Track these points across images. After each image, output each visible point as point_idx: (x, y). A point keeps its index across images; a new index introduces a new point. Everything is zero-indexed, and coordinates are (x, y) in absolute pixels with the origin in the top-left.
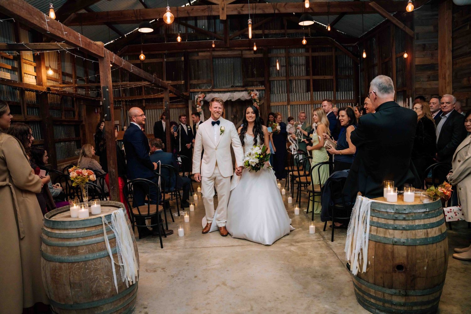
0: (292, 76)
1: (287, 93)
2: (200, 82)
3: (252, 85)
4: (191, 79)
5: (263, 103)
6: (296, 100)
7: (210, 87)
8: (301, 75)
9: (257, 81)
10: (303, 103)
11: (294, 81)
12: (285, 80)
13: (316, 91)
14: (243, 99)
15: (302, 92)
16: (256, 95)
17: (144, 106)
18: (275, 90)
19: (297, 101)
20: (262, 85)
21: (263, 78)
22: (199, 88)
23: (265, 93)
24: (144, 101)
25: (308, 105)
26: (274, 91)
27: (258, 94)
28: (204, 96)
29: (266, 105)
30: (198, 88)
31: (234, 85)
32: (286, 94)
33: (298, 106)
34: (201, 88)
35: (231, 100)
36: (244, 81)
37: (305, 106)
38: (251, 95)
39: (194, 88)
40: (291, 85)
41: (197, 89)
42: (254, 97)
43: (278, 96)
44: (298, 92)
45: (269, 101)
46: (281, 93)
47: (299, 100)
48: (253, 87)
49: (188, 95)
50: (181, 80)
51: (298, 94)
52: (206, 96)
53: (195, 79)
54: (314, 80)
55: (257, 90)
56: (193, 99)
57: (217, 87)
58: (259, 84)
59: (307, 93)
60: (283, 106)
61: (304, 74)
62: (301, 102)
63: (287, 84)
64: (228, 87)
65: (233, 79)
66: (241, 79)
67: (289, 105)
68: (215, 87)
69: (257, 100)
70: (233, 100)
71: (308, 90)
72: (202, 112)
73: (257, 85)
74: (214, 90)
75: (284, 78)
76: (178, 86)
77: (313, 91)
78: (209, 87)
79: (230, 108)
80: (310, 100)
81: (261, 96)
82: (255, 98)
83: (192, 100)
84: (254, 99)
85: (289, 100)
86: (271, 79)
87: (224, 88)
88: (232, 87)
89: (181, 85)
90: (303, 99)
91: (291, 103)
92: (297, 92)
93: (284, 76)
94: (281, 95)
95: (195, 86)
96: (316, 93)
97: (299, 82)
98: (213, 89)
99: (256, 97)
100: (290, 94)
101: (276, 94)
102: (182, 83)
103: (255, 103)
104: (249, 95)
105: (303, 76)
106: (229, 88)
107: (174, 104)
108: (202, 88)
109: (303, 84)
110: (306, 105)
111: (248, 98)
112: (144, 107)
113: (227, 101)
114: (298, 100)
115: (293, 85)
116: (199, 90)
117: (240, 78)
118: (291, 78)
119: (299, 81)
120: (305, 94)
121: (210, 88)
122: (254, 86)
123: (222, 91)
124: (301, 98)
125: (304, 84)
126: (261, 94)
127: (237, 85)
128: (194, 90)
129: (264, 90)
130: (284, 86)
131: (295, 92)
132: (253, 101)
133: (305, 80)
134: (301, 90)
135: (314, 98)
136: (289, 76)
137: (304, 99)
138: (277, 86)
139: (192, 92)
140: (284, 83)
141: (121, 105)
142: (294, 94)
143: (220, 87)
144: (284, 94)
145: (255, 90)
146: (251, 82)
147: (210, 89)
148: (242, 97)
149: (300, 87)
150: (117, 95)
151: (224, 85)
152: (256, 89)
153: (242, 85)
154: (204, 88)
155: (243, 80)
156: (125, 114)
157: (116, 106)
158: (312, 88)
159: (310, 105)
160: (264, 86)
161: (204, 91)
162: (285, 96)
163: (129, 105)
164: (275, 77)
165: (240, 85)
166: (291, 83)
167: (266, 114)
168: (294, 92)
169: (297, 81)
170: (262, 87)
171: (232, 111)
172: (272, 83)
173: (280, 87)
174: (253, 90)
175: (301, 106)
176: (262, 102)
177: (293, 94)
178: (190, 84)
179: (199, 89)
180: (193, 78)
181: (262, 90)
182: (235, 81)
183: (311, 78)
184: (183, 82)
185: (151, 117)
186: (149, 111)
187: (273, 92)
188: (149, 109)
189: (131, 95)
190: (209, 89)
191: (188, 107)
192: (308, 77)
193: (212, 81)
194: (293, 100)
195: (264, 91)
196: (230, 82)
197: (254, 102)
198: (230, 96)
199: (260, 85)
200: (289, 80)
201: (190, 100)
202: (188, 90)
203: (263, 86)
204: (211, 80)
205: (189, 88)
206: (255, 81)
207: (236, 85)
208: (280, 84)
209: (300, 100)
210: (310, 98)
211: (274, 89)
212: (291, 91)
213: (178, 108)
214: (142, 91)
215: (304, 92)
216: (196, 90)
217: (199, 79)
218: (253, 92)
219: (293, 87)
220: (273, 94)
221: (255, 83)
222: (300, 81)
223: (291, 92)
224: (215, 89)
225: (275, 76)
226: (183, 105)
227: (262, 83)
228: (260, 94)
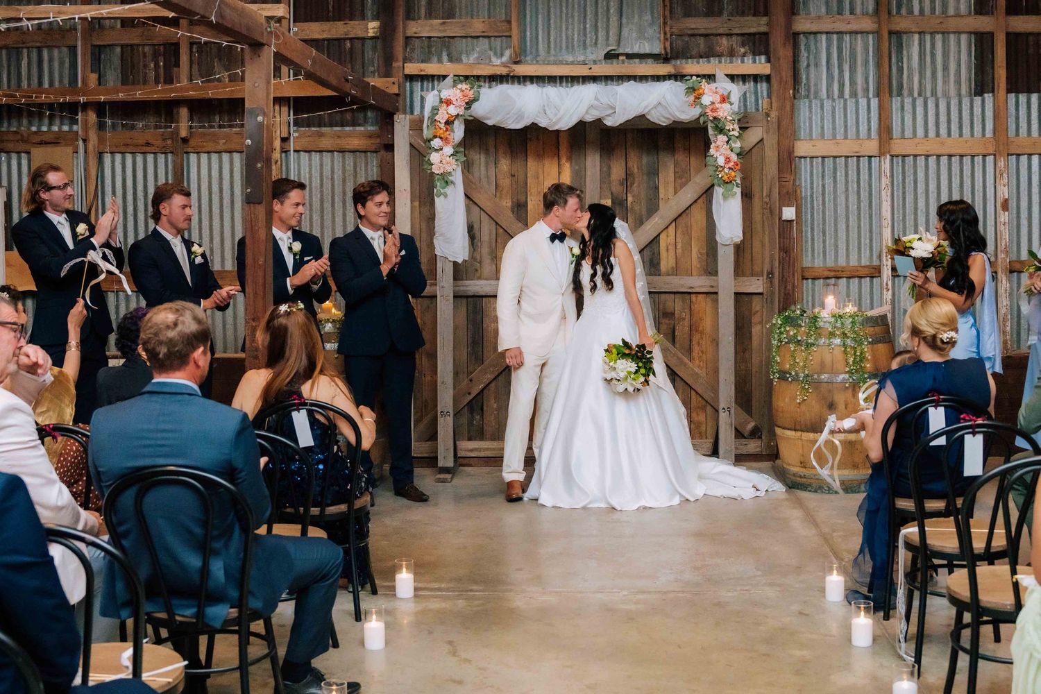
0: (904, 11)
1: (878, 95)
2: (453, 29)
3: (709, 54)
4: (410, 15)
5: (762, 140)
6: (920, 132)
7: (502, 55)
8: (951, 11)
9: (729, 35)
10: (954, 145)
11: (916, 37)
12: (868, 33)
13: (1022, 92)
14: (660, 118)
15: (953, 92)
16: (725, 99)
17: (183, 133)
18: (818, 78)
19: (926, 136)
20: (755, 53)
21: (764, 20)
22: (451, 60)
23: (769, 96)
24: (184, 112)
25: (979, 160)
26: (816, 85)
27: (735, 97)
28: (471, 94)
29: (771, 155)
30: (445, 58)
31: (621, 51)
32: (874, 103)
33: (932, 160)
34: (459, 60)
35: (599, 121)
36: (667, 29)
37: (967, 160)
38: (698, 98)
39: (426, 60)
40: (900, 60)
41: (440, 61)
42: (714, 110)
43: (834, 108)
44: (934, 93)
45: (786, 130)
46: (847, 95)
47: (938, 135)
48: (714, 61)
49: (395, 90)
50: (363, 17)
51: (931, 104)
52: (475, 100)
53: (430, 15)
54: (1014, 40)
55: (732, 78)
56: (417, 111)
57: (538, 55)
58: (742, 50)
59: (978, 100)
60: (858, 161)
61: (963, 8)
62: (943, 143)
63: (878, 50)
64: (593, 57)
65: (614, 20)
66: (652, 24)
67: (888, 157)
68: (528, 58)
69: (729, 126)
70: (609, 122)
71: (982, 86)
72: (458, 177)
73: (732, 54)
74: (521, 70)
75: (868, 24)
76: (348, 44)
77: (1009, 91)
78: (495, 54)
79: (598, 157)
80: (989, 134)
81: (751, 108)
82: (720, 114)
83: (412, 113)
84: (715, 118)
85: (885, 131)
86: (801, 25)
87: (572, 63)
88: (610, 56)
89: (363, 39)
90: (954, 127)
91: (898, 147)
92: (929, 94)
93: (865, 14)
94: (851, 104)
95: (431, 48)
96: (1023, 98)
97: (939, 45)
98: (516, 63)
99: (725, 111)
100: (896, 103)
101: (822, 101)
102: (371, 34)
103: (722, 139)
104: (692, 98)
105: (958, 15)
106: (595, 62)
107: (325, 129)
108: (464, 58)
109: (960, 52)
110: (973, 156)
111: (687, 114)
112: (185, 140)
113: (581, 124)
114: (932, 134)
115: (909, 58)
116: (446, 67)
117: (648, 17)
118: (901, 24)
119: (939, 37)
120: (966, 101)
121: (505, 59)
122: (720, 56)
123: (561, 77)
124: (949, 122)
125: (961, 54)
126: (751, 99)
127: (636, 50)
128: (423, 66)
129: (768, 78)
130: (866, 63)
131: (920, 95)
132: (711, 132)
133: (970, 33)
134: (946, 81)
135: (1012, 127)
136: (889, 13)
137: (961, 128)
138: (828, 62)
139: (411, 78)
140: (864, 48)
141: (75, 128)
142: (914, 100)
143: (552, 58)
144: (863, 102)
145: (720, 75)
146: (706, 36)
147: (504, 65)
148: (655, 107)
149: (946, 68)
150: (61, 81)
151: (570, 48)
152: (729, 72)
153: (657, 49)
154: (472, 59)
155: (665, 23)
156: (93, 172)
157: (55, 128)
158: (1001, 73)
159: (990, 159)
160: (768, 61)
161: (475, 73)
162: (866, 111)
163: (113, 126)
164: (819, 17)
165: (647, 48)
166: (900, 46)
167: (769, 196)
168: (911, 94)
169: (928, 37)
170: (760, 66)
171: (605, 175)
172: (807, 45)
173: (846, 68)
174: (711, 78)
175: (944, 160)
176: (754, 135)
177: (908, 101)
178: (407, 38)
179: (449, 65)
180: (423, 12)
181: (756, 78)
182: (625, 32)
183: (996, 24)
184: (372, 27)
185: (215, 188)
186: (204, 157)
187: (808, 90)
188: (208, 152)
189: (124, 82)
190: (497, 65)
191: (390, 147)
192: (984, 23)
193: (514, 24)
194: (908, 133)
195: (765, 85)
196: (601, 34)
197: (716, 136)
198: (596, 98)
199: (744, 55)
200: (891, 33)
201: (405, 113)
202: (395, 64)
203: (763, 58)
204: (509, 22)
205: (401, 58)
206: (720, 35)
207: (629, 51)
208: (846, 53)
209: (943, 131)
210: (989, 125)
211: (812, 76)
212: (901, 87)
213: (342, 151)
214: (177, 65)
215: (964, 92)
216: (431, 68)
217: (450, 14)
218: (713, 86)
219: (910, 68)
220: (807, 97)
221: (724, 41)
222: (944, 41)
223: (900, 94)
224: (526, 63)
225: (823, 10)
226: (370, 137)
227: (758, 44)
228: (745, 93)
